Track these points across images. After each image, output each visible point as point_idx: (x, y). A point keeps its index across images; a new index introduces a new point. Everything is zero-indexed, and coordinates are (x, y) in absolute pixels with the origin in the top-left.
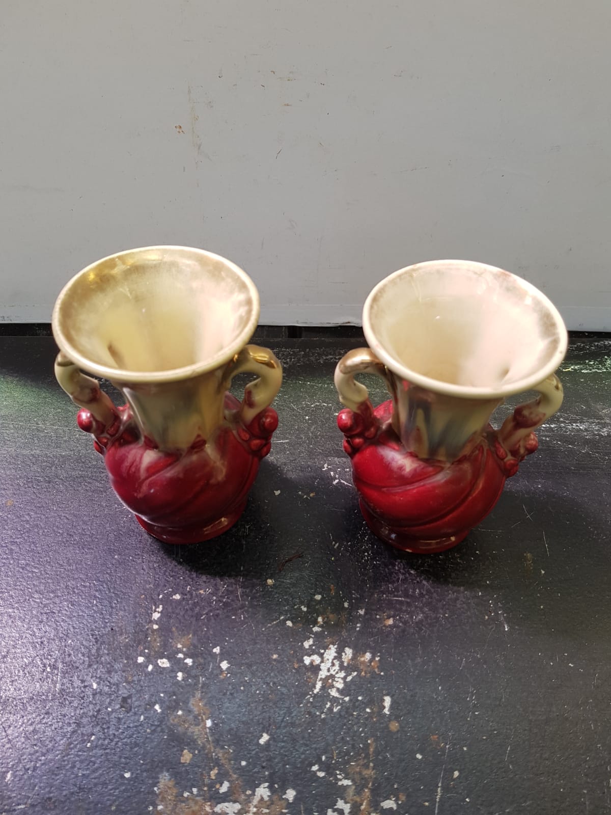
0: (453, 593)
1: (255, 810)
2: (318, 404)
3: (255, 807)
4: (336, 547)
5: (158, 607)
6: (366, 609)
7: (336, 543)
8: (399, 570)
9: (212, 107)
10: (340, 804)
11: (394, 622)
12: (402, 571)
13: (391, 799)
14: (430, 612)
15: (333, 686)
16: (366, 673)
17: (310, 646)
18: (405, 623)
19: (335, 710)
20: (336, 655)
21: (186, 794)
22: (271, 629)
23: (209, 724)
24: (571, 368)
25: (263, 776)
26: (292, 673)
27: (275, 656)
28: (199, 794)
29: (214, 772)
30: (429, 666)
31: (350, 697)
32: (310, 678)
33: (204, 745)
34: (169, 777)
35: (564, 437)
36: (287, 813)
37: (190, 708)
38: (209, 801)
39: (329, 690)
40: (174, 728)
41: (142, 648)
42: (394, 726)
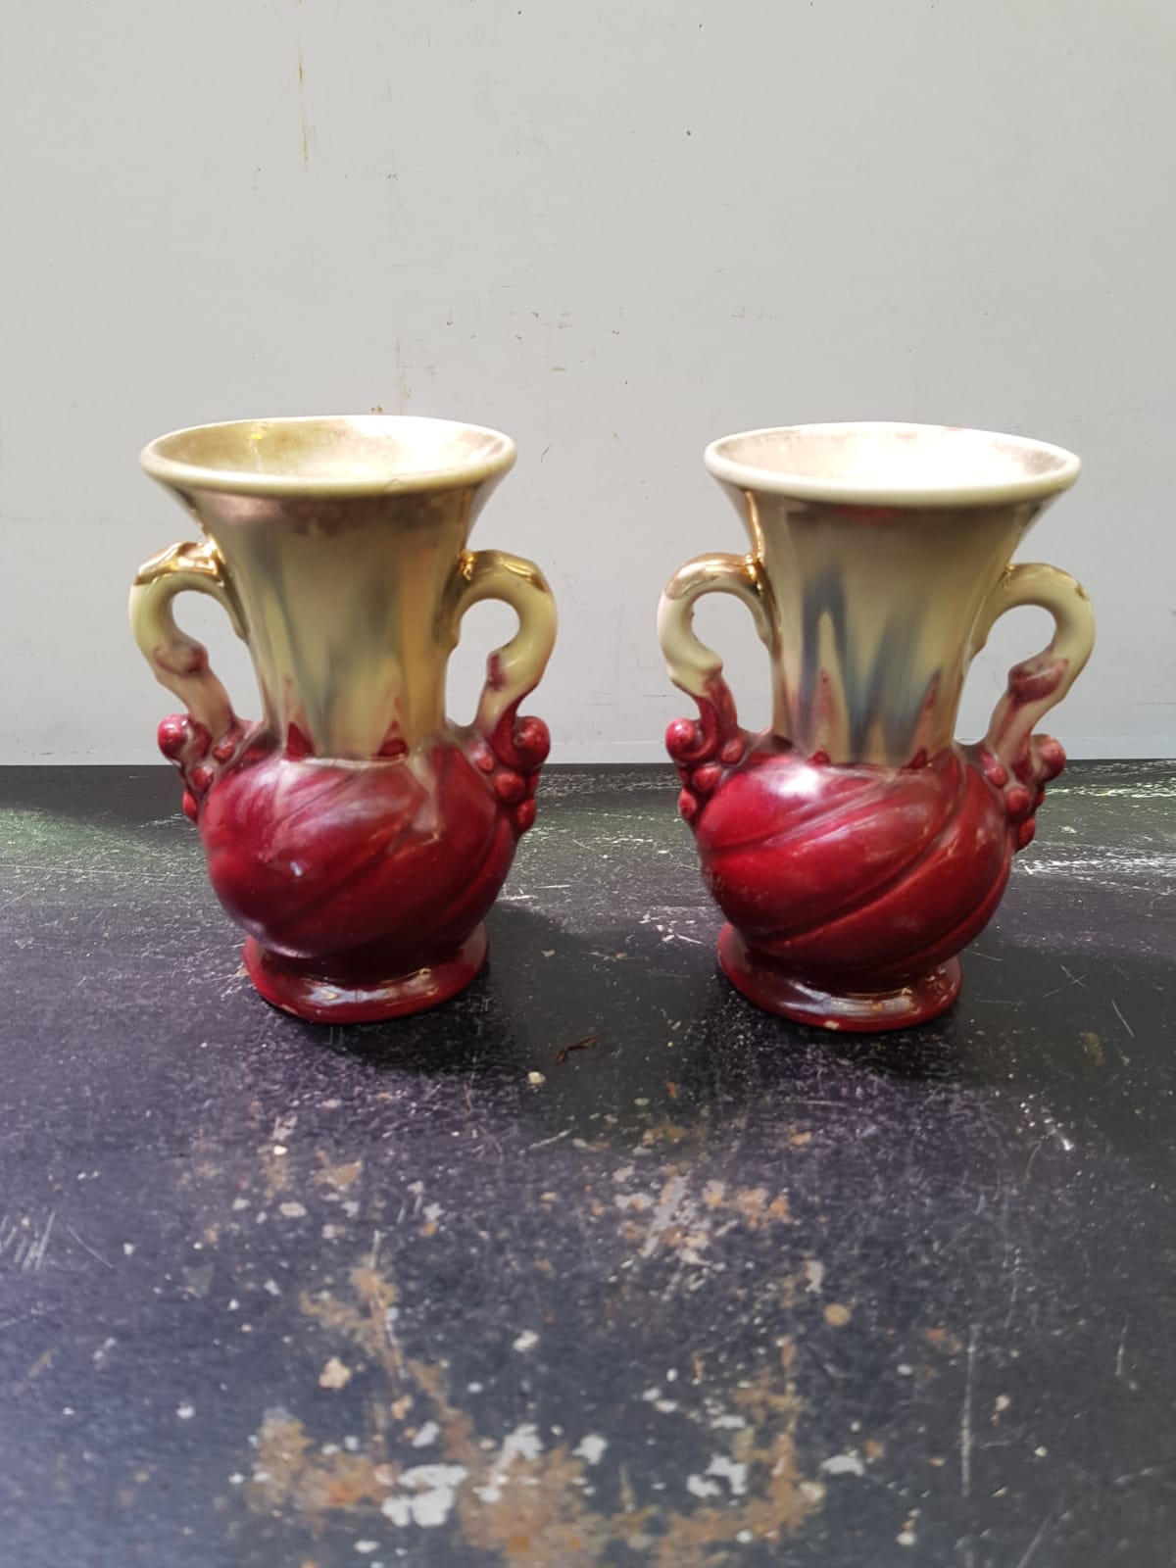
0: (939, 1093)
2: (626, 839)
3: (505, 1472)
4: (674, 1028)
5: (289, 1120)
6: (748, 1120)
7: (676, 1022)
8: (815, 1060)
9: (434, 374)
10: (720, 1466)
11: (815, 1140)
12: (821, 1061)
13: (847, 1453)
14: (893, 1123)
15: (685, 1246)
16: (759, 1221)
17: (627, 1178)
18: (839, 1139)
19: (694, 1287)
20: (688, 1191)
21: (330, 1449)
22: (540, 1152)
23: (392, 1314)
24: (1110, 793)
25: (523, 1410)
26: (589, 1224)
27: (548, 1196)
28: (361, 1451)
29: (401, 1407)
30: (903, 1209)
31: (729, 1264)
32: (629, 1230)
33: (379, 1353)
34: (289, 1416)
35: (1121, 876)
36: (586, 1486)
37: (349, 1287)
38: (388, 1461)
39: (677, 1252)
40: (309, 1324)
41: (245, 1185)
42: (837, 1315)
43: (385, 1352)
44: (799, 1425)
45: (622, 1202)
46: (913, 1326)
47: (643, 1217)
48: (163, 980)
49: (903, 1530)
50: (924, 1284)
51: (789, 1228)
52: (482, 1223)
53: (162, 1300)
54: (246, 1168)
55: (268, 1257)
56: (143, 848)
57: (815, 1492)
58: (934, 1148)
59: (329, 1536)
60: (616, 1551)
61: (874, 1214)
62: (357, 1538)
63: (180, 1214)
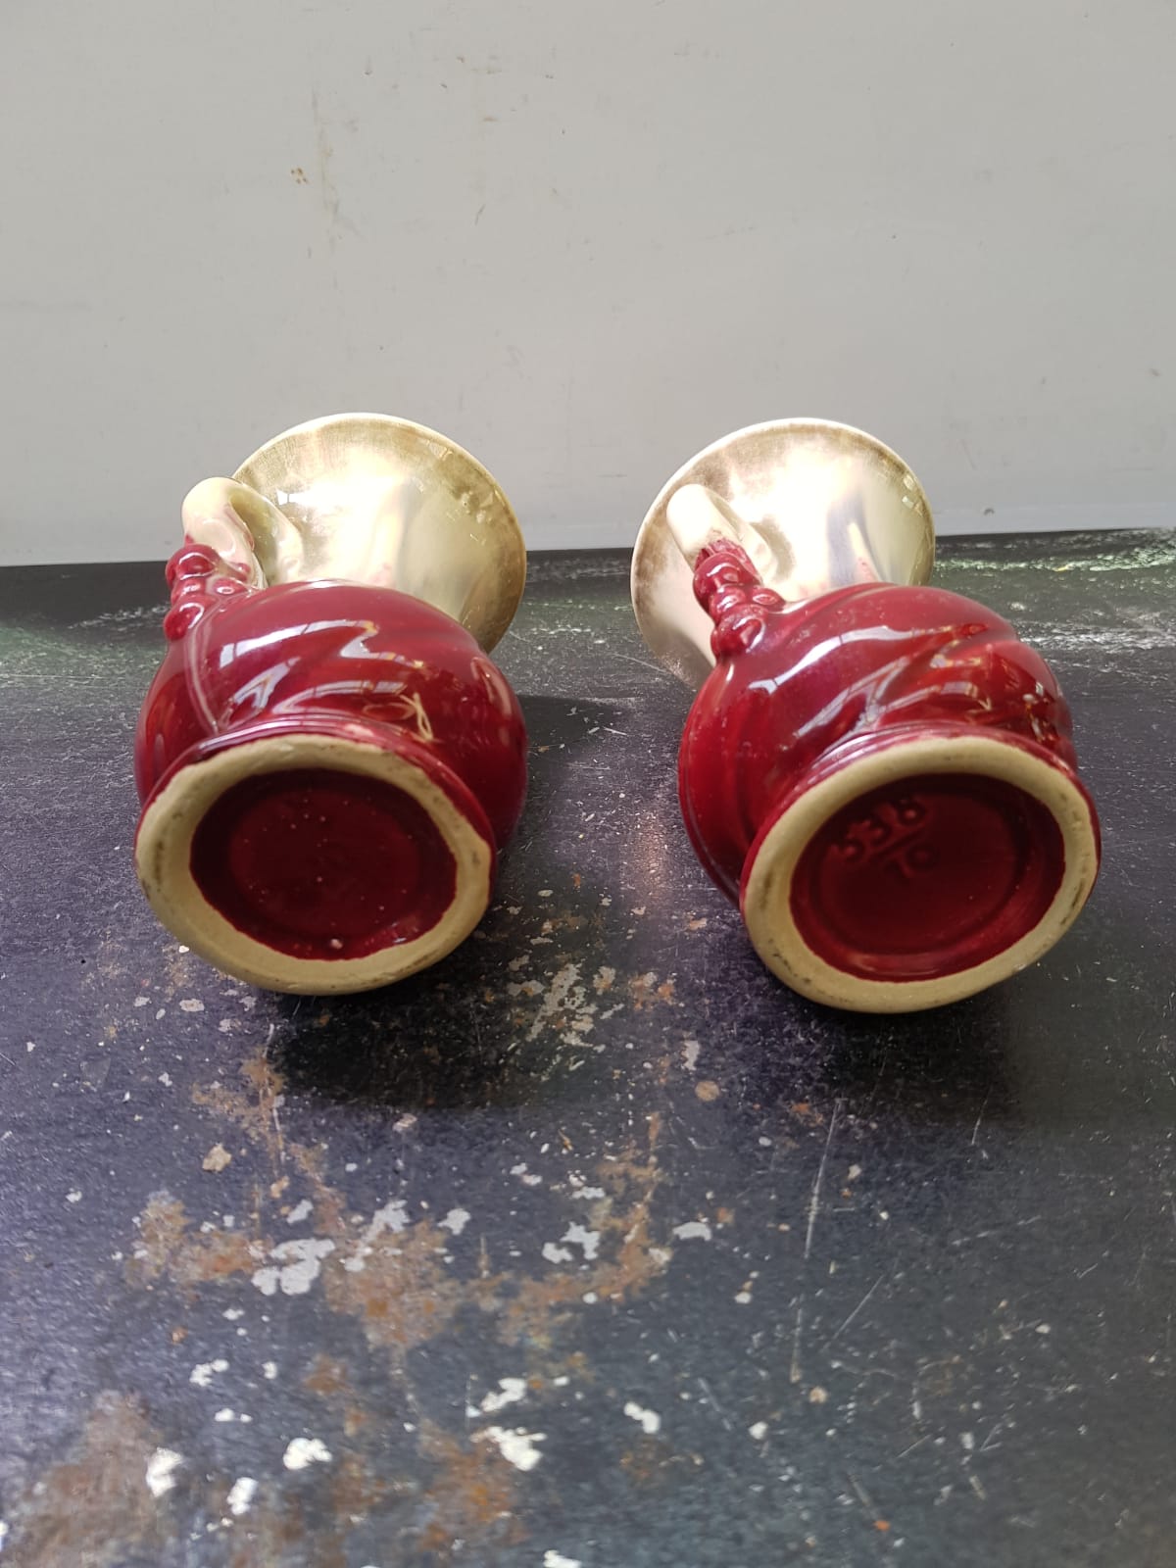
1: (368, 1251)
2: (563, 630)
3: (371, 1245)
4: (587, 819)
6: (647, 906)
7: (588, 813)
9: (355, 129)
10: (576, 1234)
11: (710, 925)
13: (697, 1221)
15: (570, 1029)
16: (644, 1004)
17: (522, 967)
18: (734, 924)
19: (573, 1068)
20: (579, 978)
21: (207, 1227)
23: (280, 1101)
24: (1069, 566)
25: (395, 1188)
26: (479, 1011)
27: (442, 986)
28: (237, 1227)
29: (279, 1187)
31: (608, 1045)
32: (519, 1016)
33: (263, 1138)
34: (171, 1199)
35: (1063, 653)
36: (447, 1255)
37: (240, 1077)
38: (262, 1237)
39: (562, 1036)
40: (198, 1113)
41: (147, 983)
42: (707, 1091)
43: (269, 1137)
44: (655, 1196)
45: (514, 990)
46: (779, 1102)
48: (82, 784)
49: (740, 1291)
50: (796, 1061)
51: (672, 1010)
52: (374, 1013)
53: (60, 1094)
54: (148, 967)
55: (164, 1051)
56: (69, 651)
57: (662, 1256)
59: (198, 1306)
60: (466, 1313)
61: (757, 995)
62: (225, 1307)
63: (83, 1013)
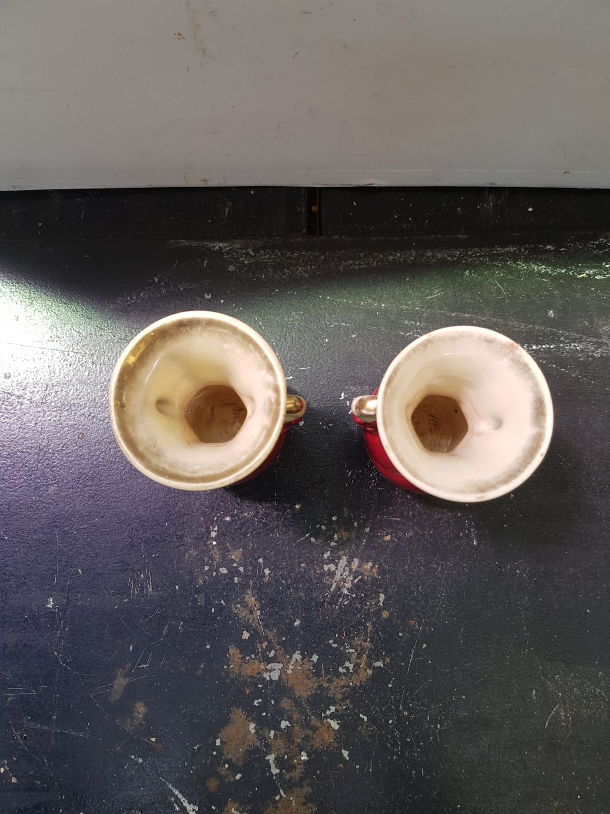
0: (438, 514)
1: (292, 667)
2: (337, 324)
3: (293, 665)
4: (349, 475)
5: (215, 527)
6: (370, 528)
7: (349, 471)
8: (398, 495)
10: (347, 664)
11: (391, 538)
12: (400, 495)
13: (380, 661)
14: (419, 530)
15: (344, 587)
16: (368, 577)
17: (328, 557)
18: (399, 539)
19: (345, 603)
20: (347, 563)
21: (248, 658)
22: (300, 544)
23: (259, 613)
24: (586, 273)
25: (297, 646)
26: (315, 577)
27: (303, 565)
28: (256, 658)
29: (265, 645)
30: (413, 572)
31: (356, 594)
32: (327, 580)
33: (257, 627)
34: (236, 648)
36: (313, 669)
37: (245, 602)
38: (263, 662)
39: (342, 589)
40: (236, 616)
41: (206, 559)
42: (385, 615)
43: (259, 626)
44: (369, 652)
45: (326, 568)
46: (407, 619)
47: (332, 574)
49: (390, 683)
50: (413, 603)
51: (377, 580)
52: (283, 577)
53: (192, 607)
54: (205, 551)
55: (220, 591)
57: (370, 672)
58: (431, 543)
59: (251, 683)
60: (320, 687)
61: (404, 574)
62: (258, 684)
63: (189, 572)
